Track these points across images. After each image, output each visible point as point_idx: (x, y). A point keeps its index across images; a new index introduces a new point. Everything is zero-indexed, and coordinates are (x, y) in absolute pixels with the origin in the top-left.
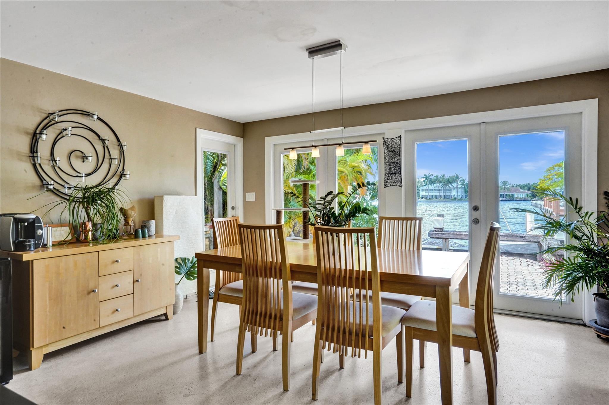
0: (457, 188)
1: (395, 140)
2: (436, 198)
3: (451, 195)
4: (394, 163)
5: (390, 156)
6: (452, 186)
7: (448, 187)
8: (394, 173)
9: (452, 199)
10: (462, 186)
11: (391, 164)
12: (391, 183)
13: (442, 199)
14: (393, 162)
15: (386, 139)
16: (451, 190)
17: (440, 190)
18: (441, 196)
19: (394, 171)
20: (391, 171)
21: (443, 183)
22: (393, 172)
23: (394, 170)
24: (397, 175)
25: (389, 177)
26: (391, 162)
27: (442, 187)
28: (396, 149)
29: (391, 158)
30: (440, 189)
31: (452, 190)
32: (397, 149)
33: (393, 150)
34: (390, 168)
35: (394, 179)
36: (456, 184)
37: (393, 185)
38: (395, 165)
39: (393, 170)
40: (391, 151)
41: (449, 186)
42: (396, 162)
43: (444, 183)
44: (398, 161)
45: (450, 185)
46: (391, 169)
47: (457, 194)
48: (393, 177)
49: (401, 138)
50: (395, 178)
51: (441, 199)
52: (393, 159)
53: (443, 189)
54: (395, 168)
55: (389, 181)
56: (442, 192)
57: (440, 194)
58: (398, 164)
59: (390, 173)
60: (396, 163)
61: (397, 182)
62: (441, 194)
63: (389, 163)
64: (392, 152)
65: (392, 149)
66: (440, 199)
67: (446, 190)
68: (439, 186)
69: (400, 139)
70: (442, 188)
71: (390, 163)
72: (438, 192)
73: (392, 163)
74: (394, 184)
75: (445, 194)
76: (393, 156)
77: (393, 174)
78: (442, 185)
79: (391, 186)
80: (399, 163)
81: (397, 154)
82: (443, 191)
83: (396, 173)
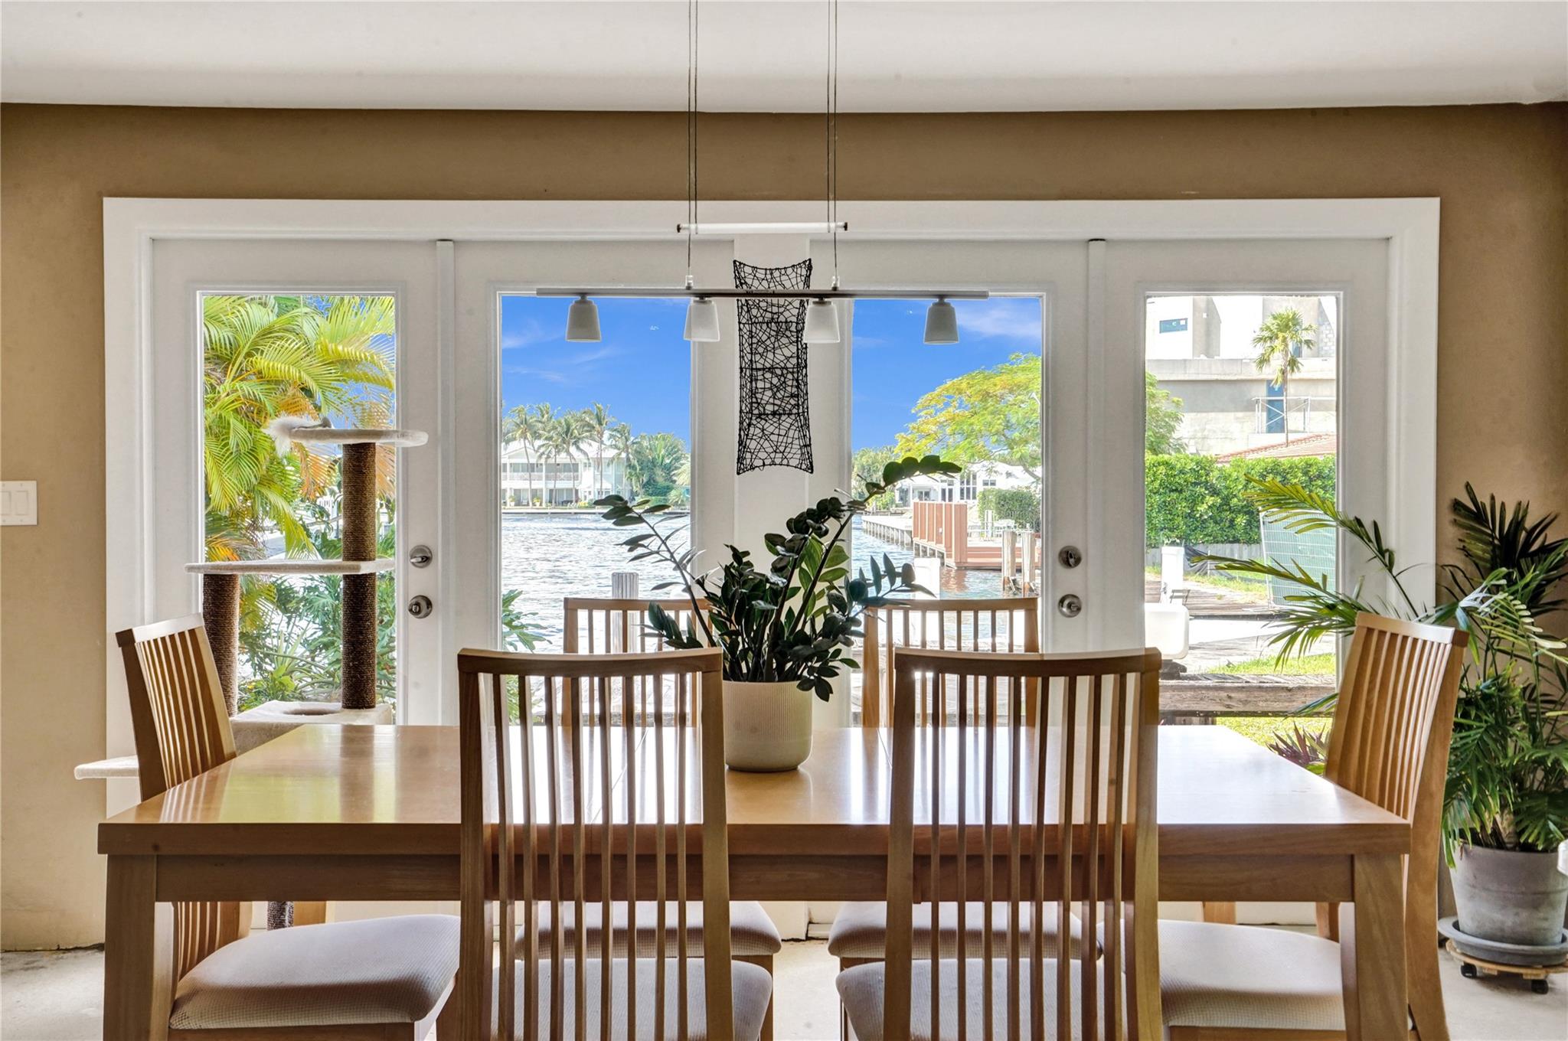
0: (599, 462)
1: (783, 278)
2: (518, 503)
3: (577, 491)
4: (771, 370)
5: (755, 341)
6: (581, 450)
7: (563, 455)
8: (774, 413)
9: (580, 508)
10: (620, 454)
11: (760, 373)
12: (762, 455)
13: (541, 505)
14: (768, 366)
15: (748, 270)
16: (577, 471)
17: (531, 468)
18: (535, 494)
19: (774, 404)
20: (759, 404)
21: (546, 439)
22: (769, 408)
23: (771, 400)
24: (787, 421)
25: (752, 429)
26: (759, 366)
27: (540, 457)
28: (782, 313)
29: (761, 350)
30: (533, 465)
31: (581, 467)
32: (787, 314)
33: (769, 315)
34: (753, 393)
35: (774, 438)
36: (595, 445)
37: (773, 463)
38: (775, 381)
39: (767, 399)
40: (761, 319)
41: (568, 452)
42: (782, 369)
43: (550, 438)
44: (789, 365)
45: (573, 449)
46: (759, 396)
47: (598, 486)
48: (771, 429)
49: (810, 268)
50: (776, 432)
51: (538, 504)
52: (770, 355)
53: (546, 464)
54: (774, 395)
55: (753, 445)
56: (540, 479)
57: (533, 487)
58: (790, 376)
59: (756, 412)
60: (779, 372)
61: (788, 450)
62: (536, 485)
63: (752, 369)
64: (764, 326)
65: (766, 311)
66: (534, 504)
67: (555, 470)
68: (530, 451)
69: (804, 272)
70: (543, 461)
71: (758, 370)
72: (527, 475)
73: (764, 369)
74: (778, 457)
75: (551, 486)
76: (768, 342)
77: (768, 415)
78: (540, 447)
79: (764, 465)
80: (792, 373)
81: (788, 333)
82: (544, 473)
83: (780, 415)
